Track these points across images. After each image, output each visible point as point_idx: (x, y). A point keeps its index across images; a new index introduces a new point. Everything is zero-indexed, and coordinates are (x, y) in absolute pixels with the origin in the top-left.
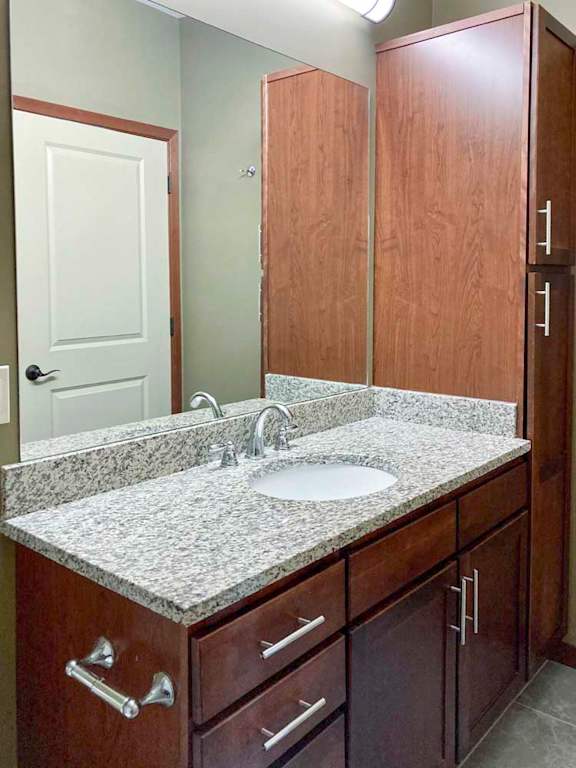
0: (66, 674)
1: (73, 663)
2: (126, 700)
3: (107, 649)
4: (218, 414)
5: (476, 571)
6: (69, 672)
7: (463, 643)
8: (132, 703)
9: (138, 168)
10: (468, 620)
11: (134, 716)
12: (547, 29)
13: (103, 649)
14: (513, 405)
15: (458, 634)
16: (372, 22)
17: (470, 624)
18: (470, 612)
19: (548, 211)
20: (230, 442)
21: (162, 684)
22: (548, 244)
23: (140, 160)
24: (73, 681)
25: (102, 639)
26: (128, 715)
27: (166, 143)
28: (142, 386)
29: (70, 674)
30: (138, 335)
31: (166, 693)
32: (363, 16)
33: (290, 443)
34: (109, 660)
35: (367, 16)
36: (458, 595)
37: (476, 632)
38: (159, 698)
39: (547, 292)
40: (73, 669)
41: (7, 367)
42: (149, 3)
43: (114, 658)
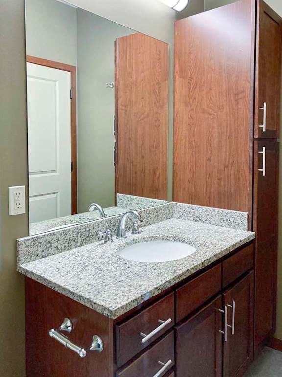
0: (49, 336)
1: (53, 330)
2: (80, 349)
3: (69, 323)
4: (103, 215)
5: (234, 302)
6: (51, 334)
7: (226, 340)
8: (83, 350)
9: (55, 86)
10: (229, 328)
11: (84, 356)
12: (265, 12)
13: (66, 323)
14: (246, 213)
15: (223, 335)
16: (176, 11)
17: (230, 330)
18: (230, 323)
19: (265, 108)
20: (109, 230)
21: (97, 340)
22: (264, 126)
23: (56, 81)
24: (53, 339)
25: (66, 318)
26: (81, 356)
27: (69, 73)
28: (56, 197)
29: (51, 335)
30: (54, 171)
31: (99, 345)
32: (172, 8)
33: (140, 230)
34: (70, 329)
35: (174, 8)
36: (223, 314)
37: (233, 333)
38: (96, 348)
39: (264, 152)
40: (53, 333)
41: (24, 186)
42: (61, 2)
43: (72, 328)
